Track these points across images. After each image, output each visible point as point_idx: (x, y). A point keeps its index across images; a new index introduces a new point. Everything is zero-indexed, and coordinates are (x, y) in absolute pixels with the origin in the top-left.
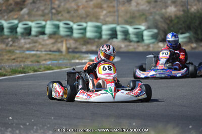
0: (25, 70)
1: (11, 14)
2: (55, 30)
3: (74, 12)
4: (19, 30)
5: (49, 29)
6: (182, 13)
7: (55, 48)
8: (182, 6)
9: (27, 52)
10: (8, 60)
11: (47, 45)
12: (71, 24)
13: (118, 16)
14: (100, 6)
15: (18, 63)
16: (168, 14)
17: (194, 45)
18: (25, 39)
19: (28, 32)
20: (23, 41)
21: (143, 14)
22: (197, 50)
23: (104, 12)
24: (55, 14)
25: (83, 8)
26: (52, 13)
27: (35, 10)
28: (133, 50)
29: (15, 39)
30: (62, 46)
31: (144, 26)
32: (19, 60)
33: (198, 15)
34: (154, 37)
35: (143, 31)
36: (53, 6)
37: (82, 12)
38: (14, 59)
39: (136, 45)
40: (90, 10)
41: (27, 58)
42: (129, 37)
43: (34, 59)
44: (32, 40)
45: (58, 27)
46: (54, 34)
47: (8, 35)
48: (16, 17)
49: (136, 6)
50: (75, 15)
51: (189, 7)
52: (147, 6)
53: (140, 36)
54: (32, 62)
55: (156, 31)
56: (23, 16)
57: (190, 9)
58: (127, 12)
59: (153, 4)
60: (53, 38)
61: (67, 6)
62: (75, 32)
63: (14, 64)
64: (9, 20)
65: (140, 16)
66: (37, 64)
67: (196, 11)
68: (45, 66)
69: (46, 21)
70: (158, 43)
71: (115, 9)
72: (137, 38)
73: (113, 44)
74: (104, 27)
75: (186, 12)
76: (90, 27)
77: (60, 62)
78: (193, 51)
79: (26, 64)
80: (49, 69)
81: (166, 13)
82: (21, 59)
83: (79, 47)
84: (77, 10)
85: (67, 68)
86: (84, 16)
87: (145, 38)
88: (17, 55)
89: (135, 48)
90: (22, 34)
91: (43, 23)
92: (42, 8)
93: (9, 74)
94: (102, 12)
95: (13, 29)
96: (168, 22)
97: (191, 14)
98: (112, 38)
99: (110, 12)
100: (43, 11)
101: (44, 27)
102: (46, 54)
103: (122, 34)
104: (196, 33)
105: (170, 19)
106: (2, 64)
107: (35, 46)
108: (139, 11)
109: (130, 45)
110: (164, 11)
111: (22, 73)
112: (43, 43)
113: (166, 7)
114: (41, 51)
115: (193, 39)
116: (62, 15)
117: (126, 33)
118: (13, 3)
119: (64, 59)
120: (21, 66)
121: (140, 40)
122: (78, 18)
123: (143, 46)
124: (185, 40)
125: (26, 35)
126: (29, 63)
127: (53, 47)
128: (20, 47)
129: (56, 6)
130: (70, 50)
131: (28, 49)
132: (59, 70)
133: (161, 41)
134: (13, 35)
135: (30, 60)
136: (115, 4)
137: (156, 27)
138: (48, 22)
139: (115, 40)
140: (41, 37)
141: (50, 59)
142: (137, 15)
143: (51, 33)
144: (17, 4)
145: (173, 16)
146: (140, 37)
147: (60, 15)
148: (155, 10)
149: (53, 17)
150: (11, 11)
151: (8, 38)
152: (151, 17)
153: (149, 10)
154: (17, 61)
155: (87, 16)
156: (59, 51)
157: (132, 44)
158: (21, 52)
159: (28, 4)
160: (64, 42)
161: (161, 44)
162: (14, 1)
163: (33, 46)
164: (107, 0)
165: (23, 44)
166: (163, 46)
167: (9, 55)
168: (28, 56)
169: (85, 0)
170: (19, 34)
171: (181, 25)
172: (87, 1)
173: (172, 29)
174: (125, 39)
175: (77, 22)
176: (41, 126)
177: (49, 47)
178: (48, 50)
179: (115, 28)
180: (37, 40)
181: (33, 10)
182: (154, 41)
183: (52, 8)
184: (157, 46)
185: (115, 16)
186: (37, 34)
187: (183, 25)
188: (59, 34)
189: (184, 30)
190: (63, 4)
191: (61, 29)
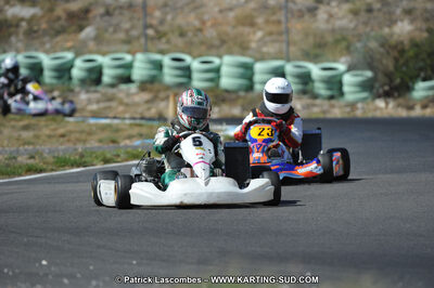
0: (83, 160)
1: (59, 38)
2: (154, 72)
3: (195, 35)
4: (76, 73)
5: (140, 71)
6: (425, 35)
7: (153, 112)
8: (427, 20)
9: (92, 121)
10: (50, 137)
11: (136, 105)
12: (188, 59)
13: (288, 44)
14: (249, 21)
15: (71, 145)
16: (395, 37)
18: (87, 92)
19: (95, 76)
20: (84, 96)
21: (344, 39)
23: (259, 34)
24: (152, 39)
25: (214, 25)
26: (146, 36)
28: (321, 116)
29: (68, 92)
30: (167, 107)
31: (343, 63)
32: (73, 137)
34: (366, 86)
35: (341, 75)
36: (149, 21)
37: (210, 33)
38: (63, 136)
39: (326, 104)
40: (228, 29)
41: (90, 133)
42: (313, 87)
43: (105, 135)
44: (104, 95)
45: (159, 66)
46: (151, 83)
47: (51, 85)
48: (69, 44)
49: (328, 21)
50: (196, 40)
52: (351, 21)
53: (335, 85)
54: (100, 141)
55: (369, 74)
56: (84, 43)
58: (307, 35)
59: (363, 16)
60: (151, 91)
61: (180, 21)
62: (195, 76)
63: (63, 147)
64: (55, 52)
65: (337, 42)
66: (111, 145)
68: (129, 149)
69: (133, 53)
70: (374, 99)
71: (283, 27)
72: (329, 89)
74: (259, 67)
76: (228, 65)
79: (88, 145)
80: (136, 157)
81: (392, 35)
82: (78, 135)
84: (200, 30)
87: (346, 89)
88: (70, 127)
89: (324, 112)
90: (83, 82)
91: (128, 58)
92: (127, 25)
93: (50, 167)
94: (254, 33)
95: (63, 71)
99: (271, 34)
100: (127, 31)
101: (129, 66)
102: (131, 125)
103: (296, 80)
105: (400, 47)
106: (38, 147)
107: (110, 107)
108: (333, 31)
109: (314, 105)
110: (386, 30)
111: (78, 166)
112: (126, 100)
113: (392, 22)
114: (124, 119)
116: (168, 42)
118: (63, 16)
120: (76, 150)
121: (335, 93)
122: (203, 48)
123: (340, 107)
124: (431, 93)
125: (91, 85)
126: (97, 144)
127: (149, 109)
129: (155, 22)
131: (95, 115)
133: (379, 96)
134: (63, 84)
135: (96, 137)
136: (281, 16)
137: (370, 67)
138: (140, 56)
140: (123, 87)
141: (141, 136)
142: (329, 39)
143: (145, 78)
144: (71, 16)
145: (406, 42)
146: (336, 87)
147: (164, 40)
148: (368, 29)
149: (150, 44)
150: (58, 33)
151: (51, 91)
152: (359, 45)
153: (355, 28)
154: (69, 141)
155: (223, 42)
156: (161, 118)
157: (318, 101)
158: (80, 119)
159: (95, 17)
160: (171, 99)
161: (380, 103)
162: (65, 11)
163: (105, 108)
164: (265, 7)
165: (84, 103)
166: (384, 108)
167: (52, 127)
168: (94, 128)
169: (217, 9)
170: (75, 81)
171: (423, 60)
172: (221, 11)
173: (404, 69)
174: (304, 92)
175: (200, 56)
176: (107, 279)
177: (140, 110)
178: (138, 116)
179: (282, 67)
180: (114, 94)
181: (106, 30)
182: (364, 95)
183: (147, 26)
184: (371, 107)
185: (281, 42)
186: (114, 81)
187: (428, 62)
188: (160, 81)
189: (429, 72)
190: (170, 17)
191: (167, 70)
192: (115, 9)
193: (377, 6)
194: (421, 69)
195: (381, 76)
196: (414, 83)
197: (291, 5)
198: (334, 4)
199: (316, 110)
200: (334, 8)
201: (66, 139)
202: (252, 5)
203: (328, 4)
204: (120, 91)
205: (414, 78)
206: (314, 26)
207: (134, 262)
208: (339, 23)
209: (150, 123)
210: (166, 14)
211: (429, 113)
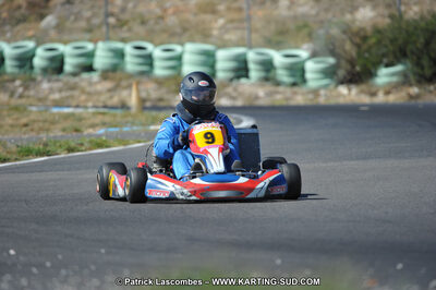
0: (48, 149)
1: (20, 27)
2: (115, 61)
3: (156, 23)
4: (38, 62)
5: (101, 60)
6: (388, 21)
7: (115, 100)
8: (388, 6)
9: (55, 110)
10: (12, 126)
11: (99, 93)
12: (150, 47)
13: (251, 31)
14: (210, 8)
15: (33, 134)
16: (358, 23)
17: (415, 90)
18: (49, 81)
19: (56, 65)
20: (45, 85)
21: (306, 26)
22: (420, 102)
23: (221, 22)
24: (114, 27)
25: (174, 13)
26: (108, 24)
27: (72, 18)
28: (284, 103)
29: (30, 82)
30: (130, 95)
31: (307, 50)
32: (36, 126)
33: (423, 24)
34: (329, 73)
35: (304, 62)
36: (110, 9)
37: (171, 20)
38: (26, 125)
39: (288, 91)
40: (190, 17)
41: (53, 123)
42: (275, 74)
43: (68, 124)
44: (66, 84)
45: (120, 54)
46: (114, 71)
47: (12, 74)
48: (31, 33)
49: (289, 8)
50: (157, 27)
51: (403, 8)
52: (312, 7)
53: (298, 71)
55: (331, 60)
56: (45, 31)
57: (405, 12)
58: (268, 22)
59: (326, 3)
60: (112, 79)
61: (141, 9)
62: (158, 64)
63: (27, 136)
64: (16, 41)
65: (299, 29)
66: (74, 134)
67: (417, 17)
68: (93, 138)
69: (95, 41)
70: (337, 86)
72: (292, 76)
73: (241, 89)
74: (221, 54)
75: (397, 18)
76: (190, 53)
77: (125, 129)
78: (413, 102)
79: (52, 135)
80: (100, 146)
81: (354, 21)
82: (41, 124)
83: (166, 96)
84: (162, 18)
85: (139, 142)
86: (178, 30)
87: (308, 75)
88: (33, 117)
89: (287, 99)
90: (45, 70)
91: (90, 46)
92: (87, 14)
93: (14, 157)
94: (216, 21)
95: (25, 60)
96: (358, 40)
97: (408, 22)
98: (239, 77)
99: (232, 21)
100: (88, 20)
101: (91, 55)
102: (94, 114)
103: (258, 67)
104: (418, 64)
105: (362, 34)
107: (72, 97)
108: (295, 18)
109: (277, 93)
110: (348, 17)
111: (42, 155)
112: (88, 89)
113: (354, 9)
114: (86, 107)
115: (412, 78)
116: (130, 30)
117: (268, 66)
118: (24, 5)
119: (133, 124)
120: (41, 139)
121: (298, 80)
122: (165, 36)
123: (303, 94)
124: (395, 79)
125: (53, 73)
126: (60, 134)
127: (111, 97)
128: (40, 100)
129: (116, 10)
130: (148, 104)
131: (58, 104)
132: (121, 148)
133: (342, 83)
134: (25, 73)
135: (60, 126)
136: (243, 3)
137: (332, 53)
138: (101, 45)
139: (243, 80)
140: (85, 76)
141: (104, 124)
142: (291, 26)
143: (107, 67)
144: (32, 5)
145: (369, 30)
146: (299, 74)
147: (125, 28)
148: (330, 16)
149: (111, 34)
150: (20, 21)
151: (13, 80)
152: (321, 32)
153: (318, 14)
154: (32, 130)
155: (185, 30)
156: (124, 106)
157: (281, 89)
158: (42, 108)
159: (55, 5)
160: (134, 87)
161: (343, 90)
163: (67, 97)
165: (47, 92)
166: (347, 94)
167: (15, 116)
168: (57, 118)
170: (37, 70)
171: (386, 46)
173: (367, 55)
174: (266, 79)
175: (161, 44)
177: (103, 98)
178: (101, 104)
179: (244, 55)
180: (76, 83)
181: (67, 19)
182: (326, 81)
183: (108, 15)
184: (334, 93)
185: (243, 29)
186: (77, 70)
187: (391, 48)
188: (123, 70)
189: (391, 58)
190: (130, 5)
191: (128, 59)
194: (384, 55)
195: (343, 63)
196: (376, 69)
199: (279, 97)
201: (29, 128)
204: (82, 80)
205: (377, 64)
206: (276, 13)
207: (103, 251)
208: (301, 10)
209: (113, 111)
210: (127, 2)
211: (392, 98)
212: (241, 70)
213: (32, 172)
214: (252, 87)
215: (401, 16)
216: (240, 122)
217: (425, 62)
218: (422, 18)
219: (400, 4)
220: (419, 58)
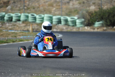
0: (8, 41)
1: (1, 9)
3: (37, 9)
4: (6, 18)
5: (22, 18)
6: (98, 10)
7: (26, 29)
8: (99, 6)
9: (10, 31)
11: (21, 27)
12: (35, 15)
13: (62, 11)
14: (52, 5)
15: (4, 37)
17: (105, 28)
18: (8, 23)
19: (10, 19)
20: (7, 24)
21: (77, 10)
23: (54, 9)
24: (26, 9)
25: (42, 6)
26: (24, 9)
27: (15, 7)
29: (3, 23)
30: (30, 28)
31: (77, 17)
32: (5, 35)
33: (107, 11)
34: (82, 23)
35: (76, 20)
36: (25, 5)
37: (41, 8)
38: (2, 35)
39: (72, 28)
40: (46, 7)
41: (9, 34)
42: (68, 23)
43: (13, 35)
44: (13, 24)
45: (27, 17)
46: (25, 21)
48: (4, 10)
49: (72, 6)
51: (102, 6)
52: (78, 6)
53: (74, 22)
54: (12, 36)
55: (83, 20)
56: (8, 10)
57: (103, 7)
58: (67, 9)
59: (82, 4)
60: (25, 23)
61: (33, 5)
62: (37, 20)
63: (2, 38)
65: (75, 11)
66: (15, 37)
67: (106, 9)
68: (20, 39)
69: (21, 13)
71: (60, 7)
73: (59, 27)
74: (54, 17)
75: (101, 9)
76: (46, 16)
77: (28, 37)
78: (105, 31)
79: (9, 38)
80: (21, 41)
81: (89, 9)
82: (6, 35)
84: (39, 7)
85: (32, 40)
86: (43, 11)
87: (77, 24)
88: (4, 33)
89: (71, 30)
90: (7, 21)
91: (19, 14)
92: (19, 6)
95: (2, 18)
96: (90, 15)
97: (104, 10)
98: (58, 24)
99: (57, 9)
100: (19, 7)
101: (20, 17)
102: (20, 32)
103: (64, 21)
104: (106, 21)
105: (91, 13)
107: (14, 28)
108: (74, 8)
110: (88, 8)
111: (6, 43)
112: (19, 26)
113: (90, 6)
114: (18, 31)
115: (104, 25)
116: (30, 10)
117: (66, 21)
118: (2, 3)
119: (30, 35)
120: (6, 39)
121: (74, 25)
122: (39, 12)
124: (100, 25)
125: (10, 21)
126: (11, 37)
127: (25, 28)
128: (6, 28)
129: (27, 5)
130: (35, 30)
131: (10, 29)
132: (27, 42)
133: (86, 26)
134: (2, 21)
135: (11, 35)
136: (60, 4)
137: (83, 18)
138: (22, 14)
139: (60, 25)
140: (18, 22)
141: (23, 35)
142: (73, 10)
144: (5, 3)
145: (93, 12)
147: (29, 10)
148: (83, 8)
149: (25, 11)
150: (1, 7)
152: (81, 12)
153: (80, 8)
154: (4, 36)
155: (45, 11)
156: (28, 31)
157: (70, 27)
158: (6, 31)
159: (11, 3)
160: (31, 26)
161: (86, 28)
162: (3, 1)
164: (56, 2)
165: (8, 26)
169: (43, 2)
170: (5, 20)
172: (44, 2)
173: (93, 19)
174: (66, 24)
175: (39, 14)
176: (14, 73)
177: (22, 28)
178: (22, 30)
179: (60, 18)
180: (15, 24)
181: (14, 7)
182: (82, 25)
183: (25, 6)
184: (84, 28)
185: (60, 11)
186: (16, 21)
187: (99, 17)
188: (28, 21)
189: (99, 20)
190: (30, 4)
191: (30, 18)
192: (16, 1)
193: (86, 2)
194: (97, 19)
197: (63, 1)
198: (74, 1)
199: (69, 29)
200: (74, 2)
201: (3, 36)
202: (52, 1)
203: (73, 1)
205: (95, 21)
206: (69, 7)
208: (76, 6)
209: (25, 32)
210: (30, 3)
211: (99, 30)
212: (59, 22)
213: (3, 47)
214: (62, 26)
215: (102, 8)
216: (58, 35)
217: (108, 21)
218: (107, 9)
219: (102, 5)
220: (106, 20)
